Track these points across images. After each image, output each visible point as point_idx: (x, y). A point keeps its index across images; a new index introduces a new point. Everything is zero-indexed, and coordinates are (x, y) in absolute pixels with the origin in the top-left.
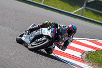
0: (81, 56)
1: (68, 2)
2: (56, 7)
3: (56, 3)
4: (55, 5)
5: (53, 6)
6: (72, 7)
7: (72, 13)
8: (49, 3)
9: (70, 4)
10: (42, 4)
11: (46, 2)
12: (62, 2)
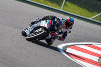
0: (99, 60)
1: (86, 8)
2: (75, 13)
3: (74, 10)
4: (74, 11)
5: (72, 12)
6: (90, 13)
7: (90, 19)
8: (68, 9)
9: (88, 10)
10: (61, 10)
11: (65, 8)
12: (81, 8)
